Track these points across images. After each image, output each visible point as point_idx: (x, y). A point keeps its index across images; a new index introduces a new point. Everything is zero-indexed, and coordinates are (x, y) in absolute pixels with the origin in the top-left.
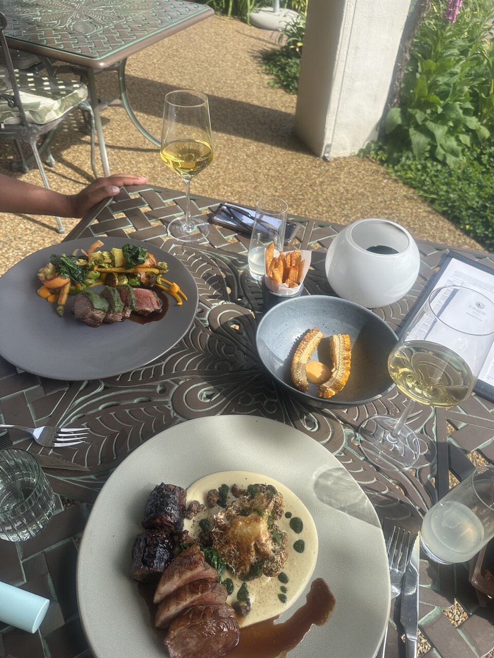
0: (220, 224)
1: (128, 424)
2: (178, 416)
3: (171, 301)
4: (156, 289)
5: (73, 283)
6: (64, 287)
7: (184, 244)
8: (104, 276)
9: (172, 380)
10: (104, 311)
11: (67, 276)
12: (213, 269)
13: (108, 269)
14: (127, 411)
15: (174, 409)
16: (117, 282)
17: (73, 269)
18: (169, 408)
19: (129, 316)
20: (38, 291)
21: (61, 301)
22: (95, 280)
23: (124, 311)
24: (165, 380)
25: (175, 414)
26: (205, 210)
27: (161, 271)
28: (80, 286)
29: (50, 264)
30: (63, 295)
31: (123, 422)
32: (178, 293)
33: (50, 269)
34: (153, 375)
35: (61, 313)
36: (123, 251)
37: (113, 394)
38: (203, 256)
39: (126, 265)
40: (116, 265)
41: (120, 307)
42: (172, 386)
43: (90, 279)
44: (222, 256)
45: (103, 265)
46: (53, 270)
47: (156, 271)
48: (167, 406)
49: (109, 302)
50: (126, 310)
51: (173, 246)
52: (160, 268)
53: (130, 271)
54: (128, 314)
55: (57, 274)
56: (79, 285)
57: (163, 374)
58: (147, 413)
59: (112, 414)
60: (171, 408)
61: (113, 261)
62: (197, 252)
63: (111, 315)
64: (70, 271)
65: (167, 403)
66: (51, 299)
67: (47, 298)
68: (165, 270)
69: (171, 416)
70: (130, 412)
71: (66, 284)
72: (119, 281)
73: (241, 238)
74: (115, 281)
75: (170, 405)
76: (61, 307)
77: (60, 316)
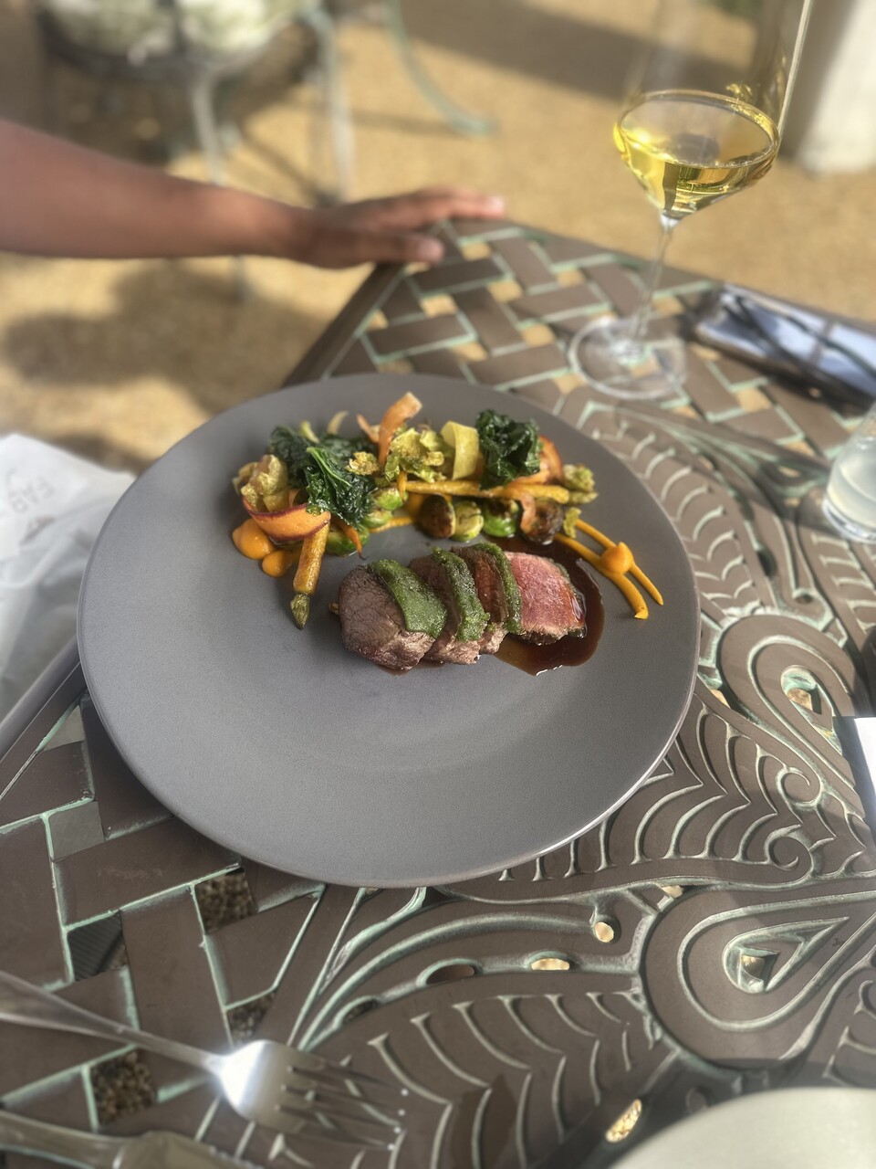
0: (715, 346)
1: (513, 1056)
2: (669, 1041)
3: (607, 600)
4: (562, 554)
5: (335, 524)
6: (311, 535)
7: (622, 404)
8: (417, 501)
9: (634, 891)
10: (431, 635)
11: (322, 504)
12: (710, 490)
13: (432, 484)
14: (506, 1000)
15: (652, 1007)
16: (454, 523)
17: (342, 486)
18: (634, 1003)
19: (496, 648)
20: (236, 534)
21: (303, 582)
22: (393, 513)
23: (487, 635)
24: (612, 890)
25: (659, 1033)
26: (666, 302)
27: (576, 497)
28: (356, 533)
29: (274, 459)
30: (308, 561)
31: (497, 1047)
32: (630, 574)
33: (270, 475)
34: (576, 864)
35: (303, 617)
36: (481, 437)
37: (458, 924)
38: (679, 446)
39: (484, 474)
40: (456, 475)
41: (478, 624)
42: (639, 915)
43: (379, 509)
44: (734, 449)
45: (423, 474)
46: (281, 478)
47: (561, 495)
48: (628, 995)
49: (446, 607)
50: (492, 633)
51: (591, 407)
52: (572, 488)
53: (490, 493)
54: (495, 643)
55: (293, 496)
56: (353, 530)
57: (603, 865)
58: (571, 1018)
59: (461, 1007)
60: (641, 1005)
61: (450, 462)
62: (659, 433)
63: (450, 646)
64: (332, 491)
65: (624, 981)
66: (273, 564)
67: (260, 561)
68: (585, 492)
69: (646, 1040)
70: (515, 1004)
71: (318, 529)
72: (460, 520)
73: (780, 394)
74: (448, 522)
75: (638, 989)
76: (301, 602)
77: (299, 627)
